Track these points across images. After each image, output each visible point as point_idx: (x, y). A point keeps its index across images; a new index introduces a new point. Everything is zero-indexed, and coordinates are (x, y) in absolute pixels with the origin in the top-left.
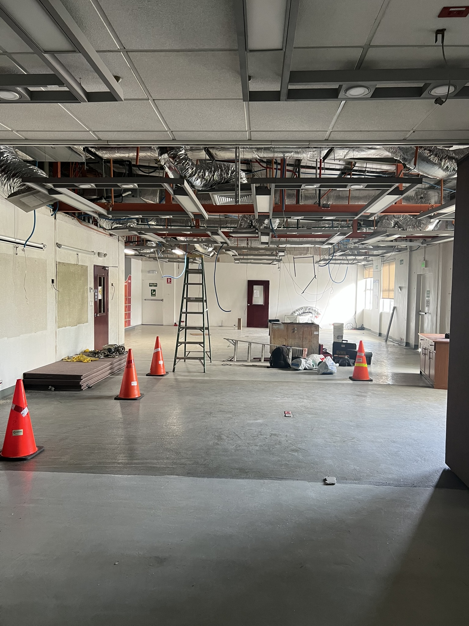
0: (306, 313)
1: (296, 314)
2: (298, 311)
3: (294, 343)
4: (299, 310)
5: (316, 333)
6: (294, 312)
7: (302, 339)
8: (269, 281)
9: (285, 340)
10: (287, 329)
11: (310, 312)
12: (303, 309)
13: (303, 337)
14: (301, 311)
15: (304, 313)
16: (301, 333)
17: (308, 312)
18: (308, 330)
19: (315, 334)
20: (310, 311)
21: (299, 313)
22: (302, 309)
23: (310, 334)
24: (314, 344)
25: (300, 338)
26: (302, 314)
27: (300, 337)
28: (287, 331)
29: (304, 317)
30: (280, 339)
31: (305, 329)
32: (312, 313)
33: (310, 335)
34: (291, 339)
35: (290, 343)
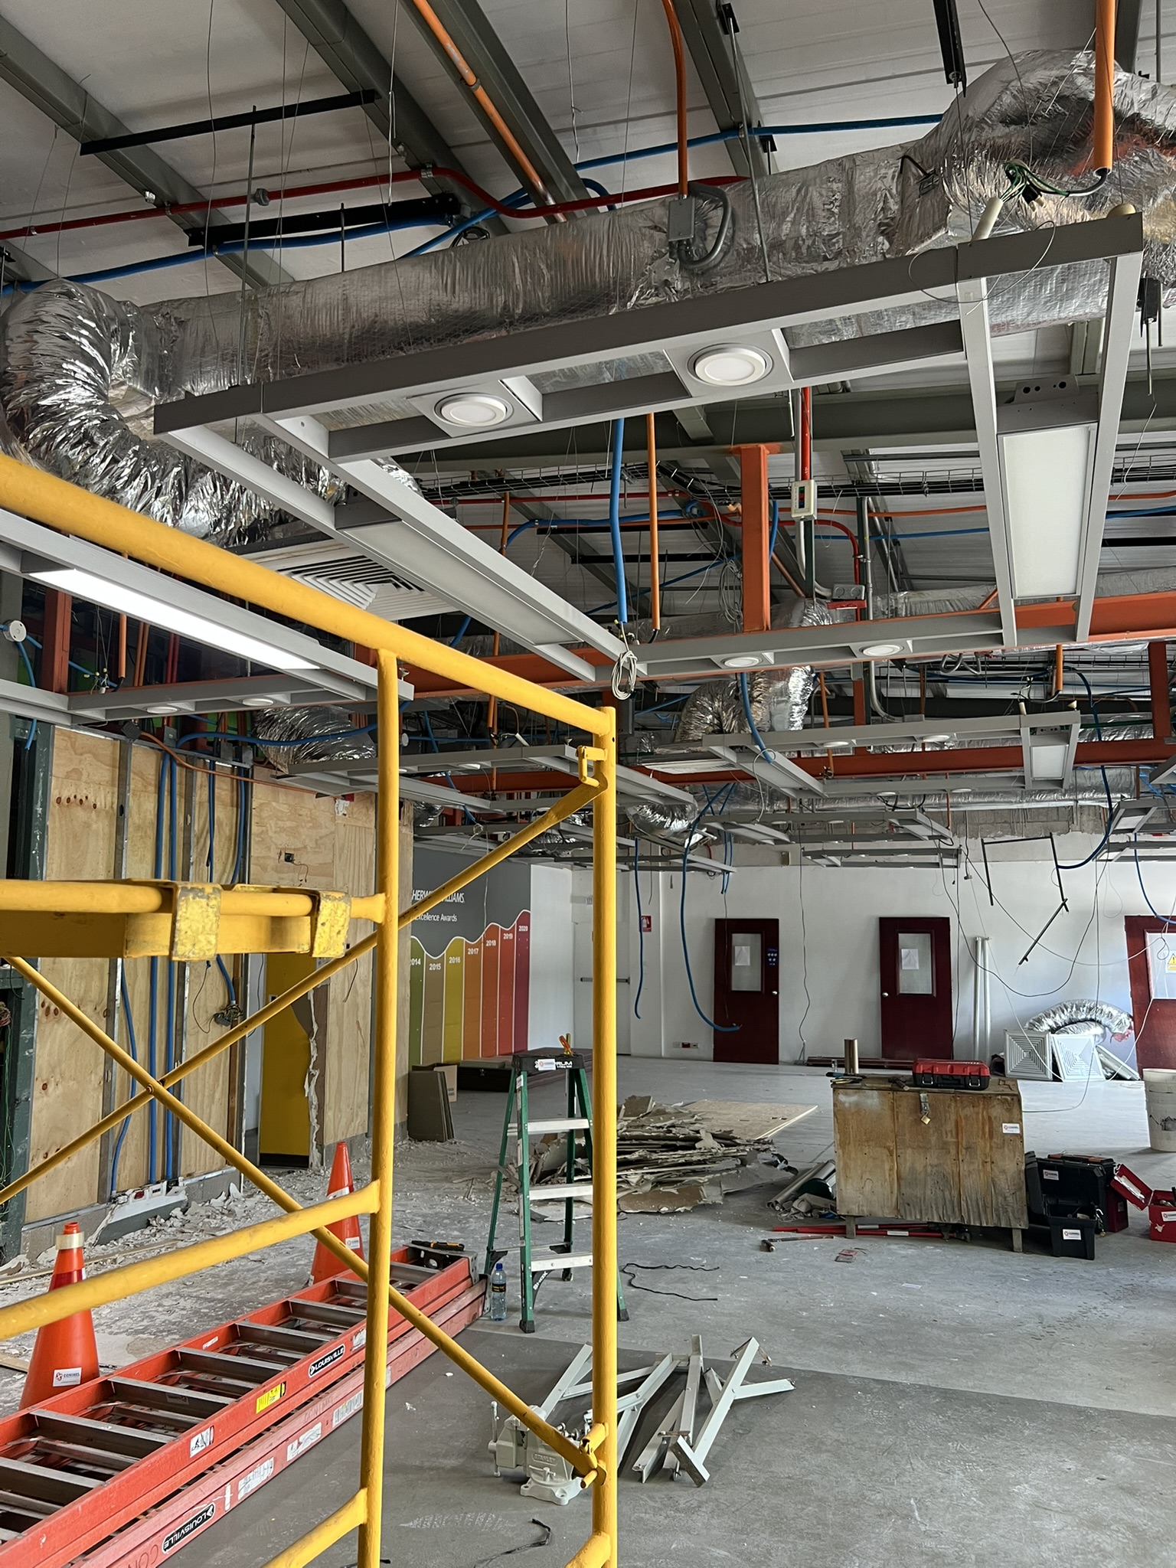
0: (1080, 1021)
1: (1045, 1027)
2: (1052, 1015)
3: (925, 1167)
4: (1054, 1013)
5: (1009, 1128)
6: (1039, 1021)
7: (953, 1152)
8: (948, 919)
9: (886, 1151)
10: (893, 1110)
11: (1092, 1020)
12: (1069, 1010)
13: (957, 1144)
14: (1062, 1015)
15: (1071, 1022)
16: (950, 1126)
17: (1085, 1020)
18: (978, 1113)
19: (1005, 1131)
20: (1093, 1017)
21: (1056, 1023)
22: (1063, 1012)
23: (984, 1133)
24: (1004, 1172)
25: (944, 1147)
26: (1066, 1025)
27: (946, 1143)
28: (895, 1116)
29: (1071, 1036)
30: (866, 1150)
31: (962, 1113)
32: (1100, 1023)
33: (987, 1135)
34: (909, 1151)
35: (908, 1164)
